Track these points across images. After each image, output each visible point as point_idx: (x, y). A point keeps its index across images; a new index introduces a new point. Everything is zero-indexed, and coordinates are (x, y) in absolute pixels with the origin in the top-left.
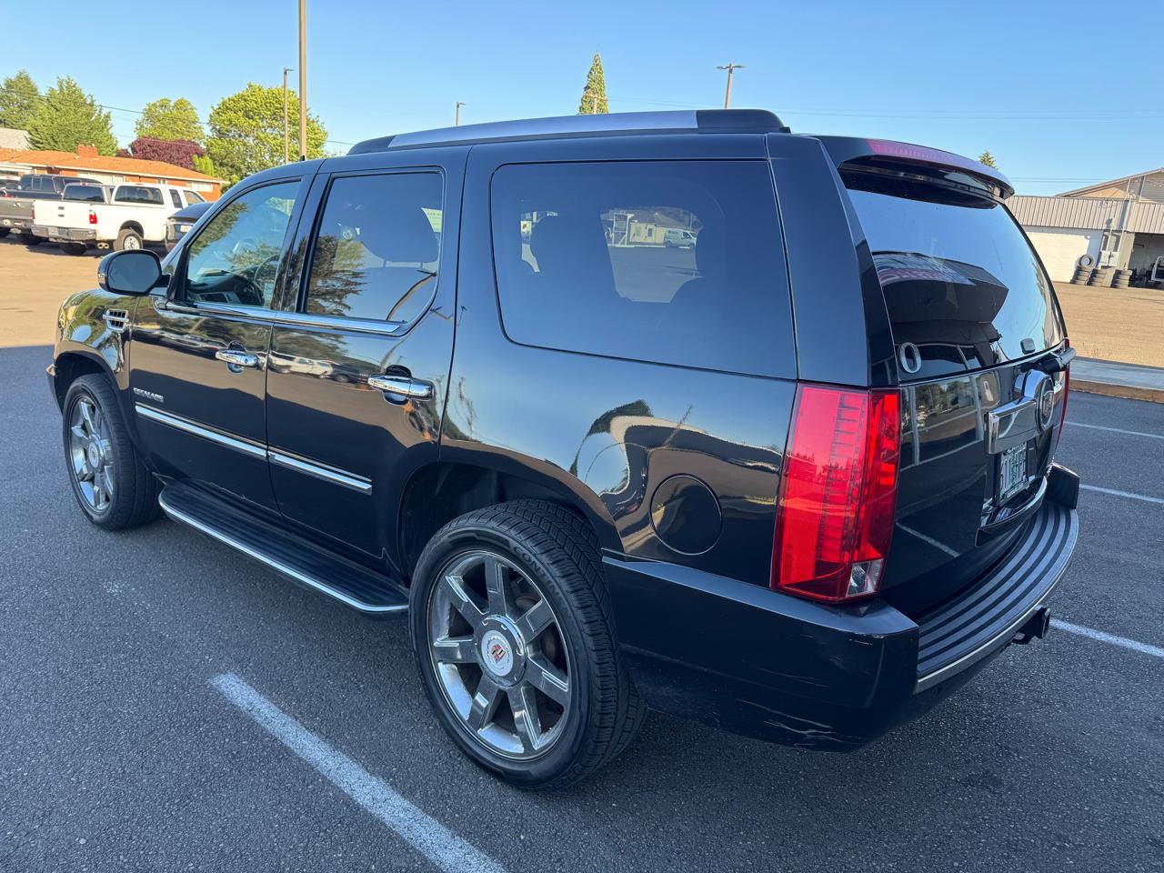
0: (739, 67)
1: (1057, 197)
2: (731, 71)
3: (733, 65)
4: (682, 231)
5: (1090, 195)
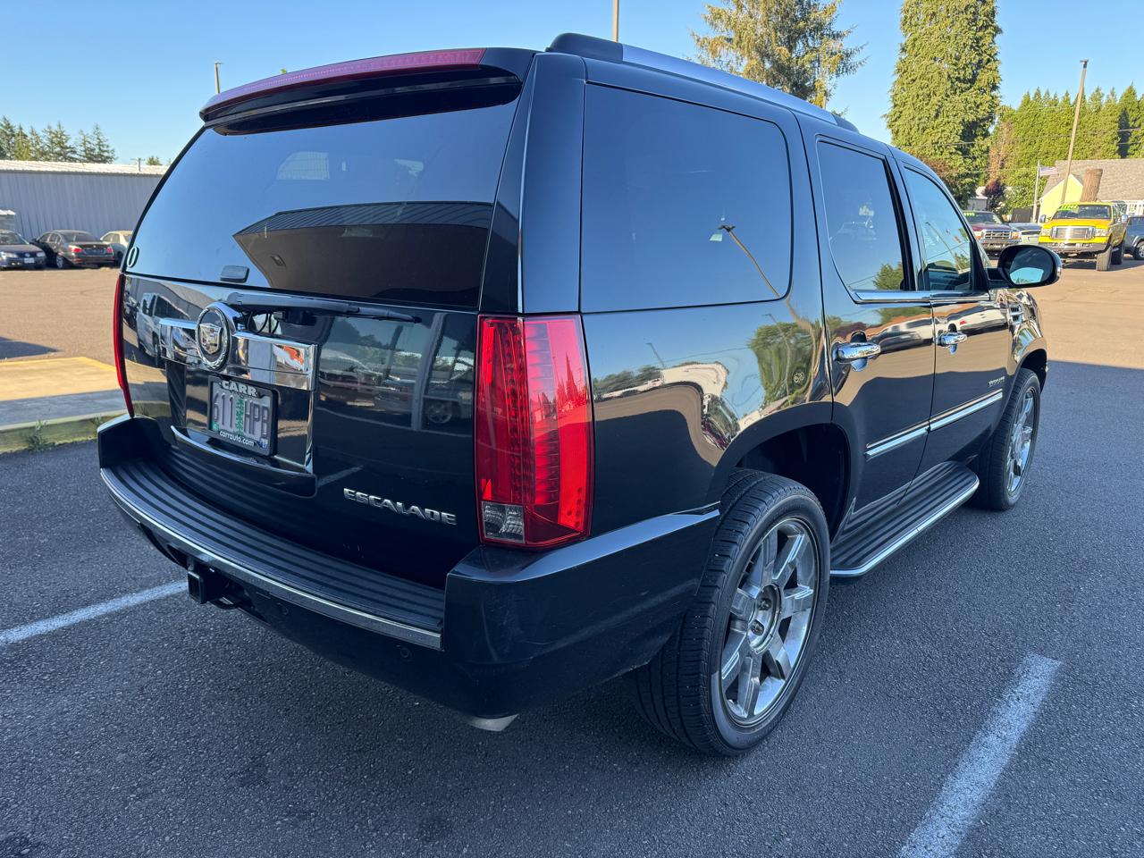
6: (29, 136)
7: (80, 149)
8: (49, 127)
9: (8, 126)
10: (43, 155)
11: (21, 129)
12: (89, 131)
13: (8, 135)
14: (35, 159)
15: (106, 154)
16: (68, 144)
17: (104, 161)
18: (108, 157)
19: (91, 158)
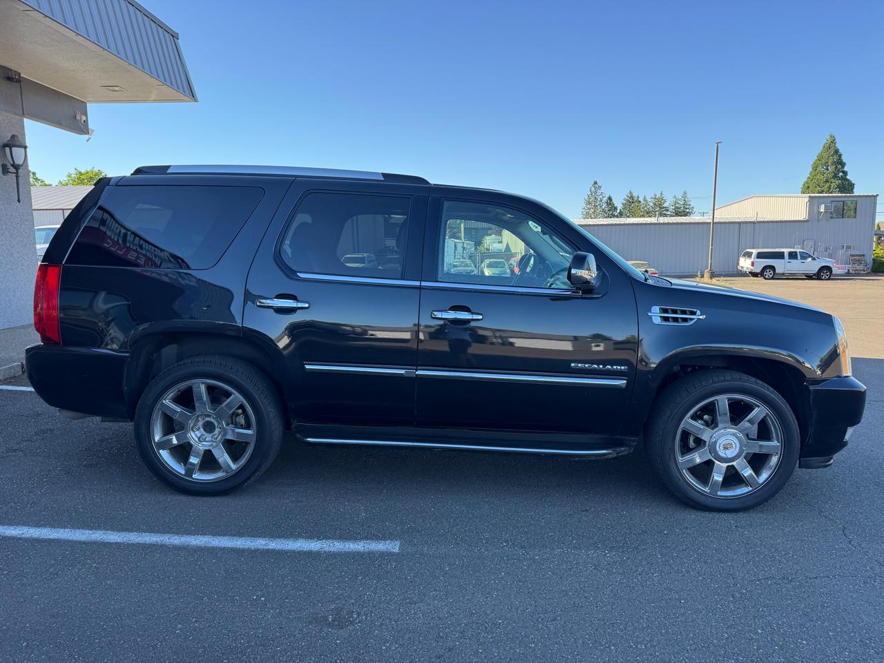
6: (642, 202)
7: (671, 208)
8: (655, 195)
9: (632, 197)
10: (648, 214)
11: (638, 197)
12: (679, 196)
13: (630, 202)
14: (643, 216)
15: (687, 210)
16: (664, 206)
17: (685, 215)
18: (688, 212)
19: (678, 213)
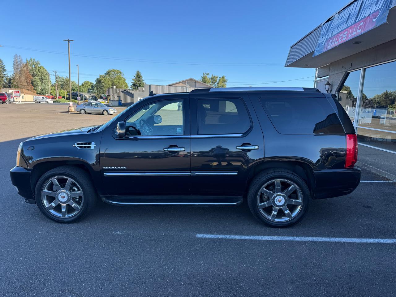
0: (72, 41)
1: (167, 86)
2: (69, 42)
3: (69, 40)
4: (41, 97)
5: (175, 85)
